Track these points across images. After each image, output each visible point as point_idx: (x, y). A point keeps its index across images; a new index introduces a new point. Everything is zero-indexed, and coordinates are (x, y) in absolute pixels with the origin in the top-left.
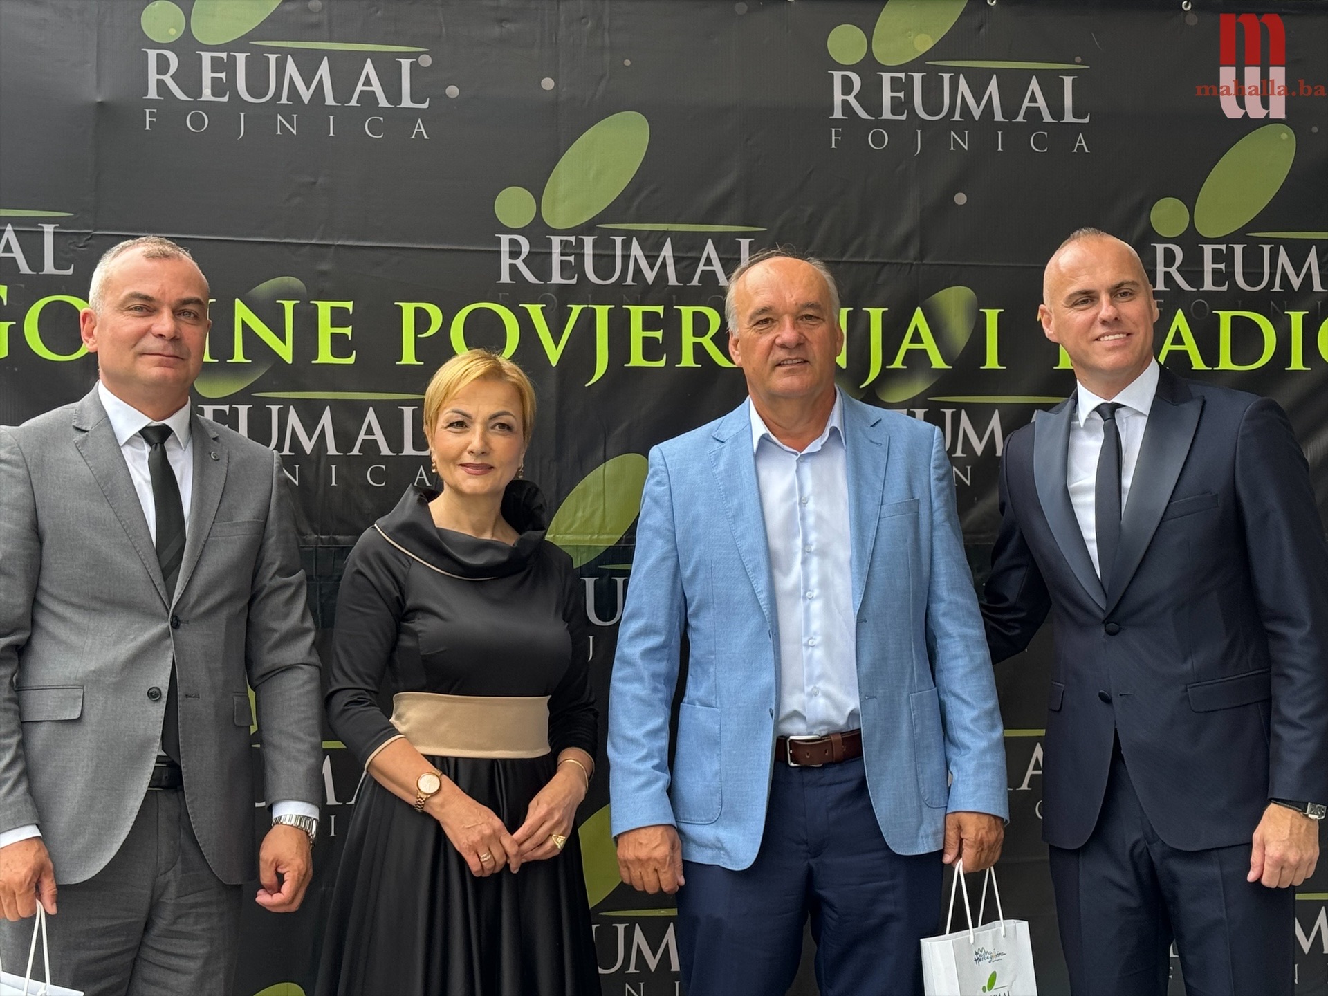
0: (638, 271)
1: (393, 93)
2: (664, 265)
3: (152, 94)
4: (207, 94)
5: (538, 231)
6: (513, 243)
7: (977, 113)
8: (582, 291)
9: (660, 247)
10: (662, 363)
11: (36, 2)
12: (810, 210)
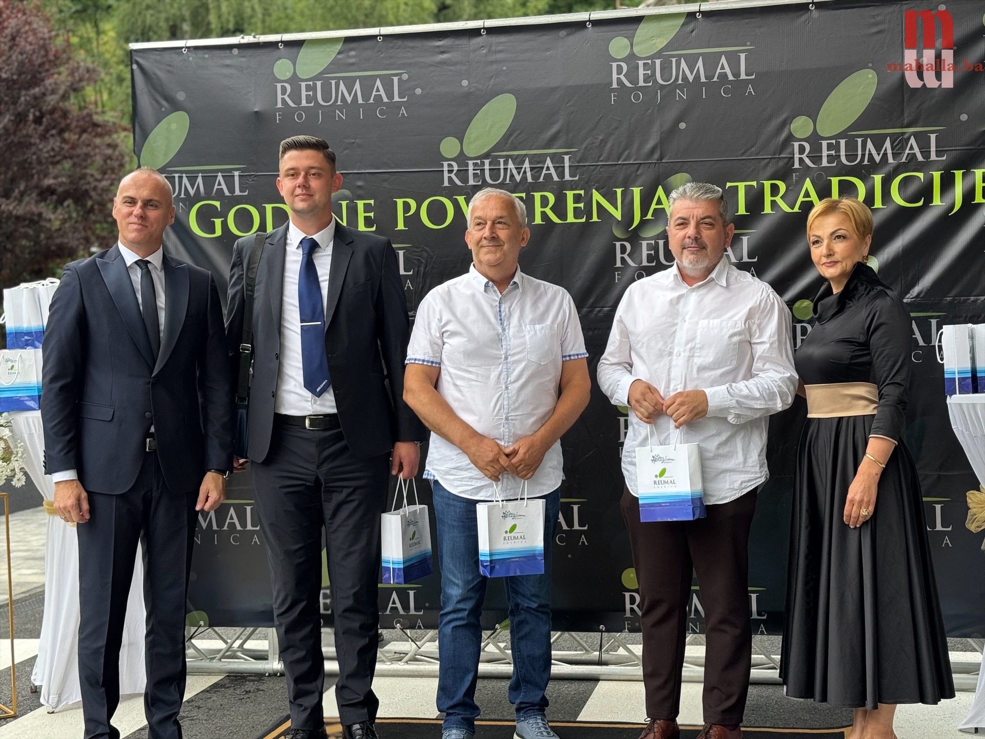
0: (512, 176)
1: (390, 95)
2: (525, 172)
3: (279, 105)
4: (304, 103)
5: (462, 159)
6: (450, 165)
7: (691, 78)
9: (523, 162)
11: (228, 66)
12: (601, 137)
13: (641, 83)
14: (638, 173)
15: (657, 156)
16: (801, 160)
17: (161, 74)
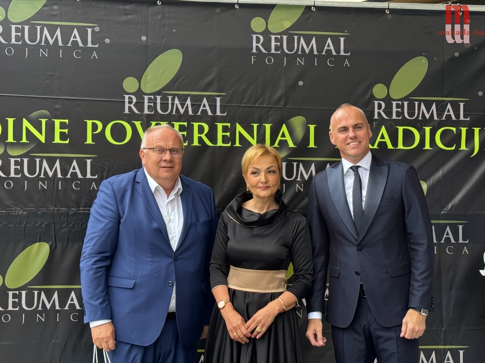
0: (177, 109)
1: (85, 41)
2: (187, 107)
4: (13, 41)
5: (139, 94)
6: (130, 98)
7: (307, 51)
8: (156, 117)
9: (186, 100)
12: (243, 87)
13: (273, 51)
14: (269, 114)
15: (282, 103)
16: (379, 113)
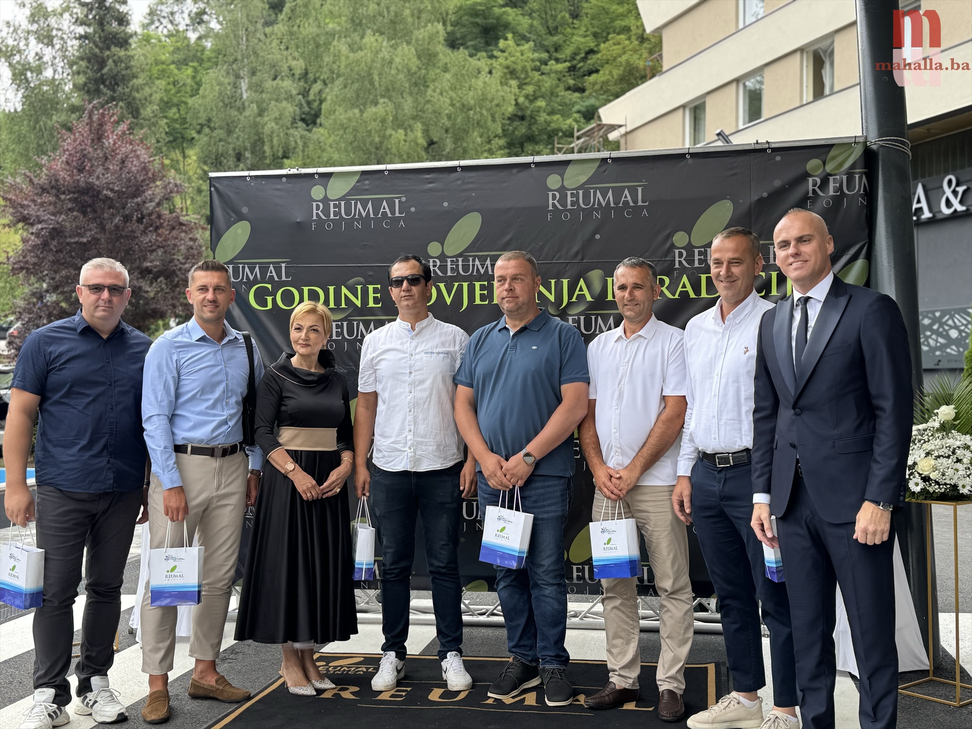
0: (478, 269)
1: (393, 212)
2: (487, 267)
3: (315, 218)
4: (332, 216)
5: (443, 257)
6: (434, 262)
7: (604, 204)
8: (459, 278)
9: (486, 260)
10: (487, 303)
11: (279, 190)
12: (540, 244)
13: (569, 207)
15: (579, 257)
16: (680, 262)
17: (231, 195)
